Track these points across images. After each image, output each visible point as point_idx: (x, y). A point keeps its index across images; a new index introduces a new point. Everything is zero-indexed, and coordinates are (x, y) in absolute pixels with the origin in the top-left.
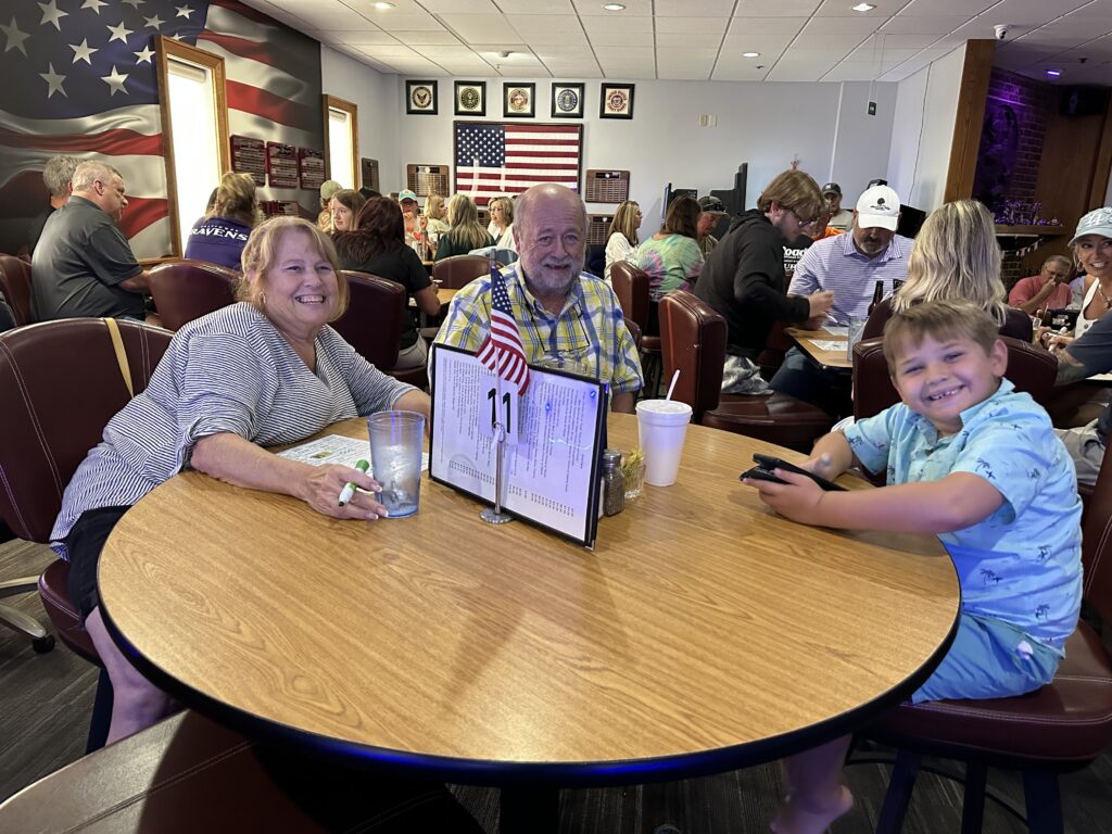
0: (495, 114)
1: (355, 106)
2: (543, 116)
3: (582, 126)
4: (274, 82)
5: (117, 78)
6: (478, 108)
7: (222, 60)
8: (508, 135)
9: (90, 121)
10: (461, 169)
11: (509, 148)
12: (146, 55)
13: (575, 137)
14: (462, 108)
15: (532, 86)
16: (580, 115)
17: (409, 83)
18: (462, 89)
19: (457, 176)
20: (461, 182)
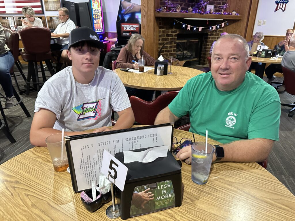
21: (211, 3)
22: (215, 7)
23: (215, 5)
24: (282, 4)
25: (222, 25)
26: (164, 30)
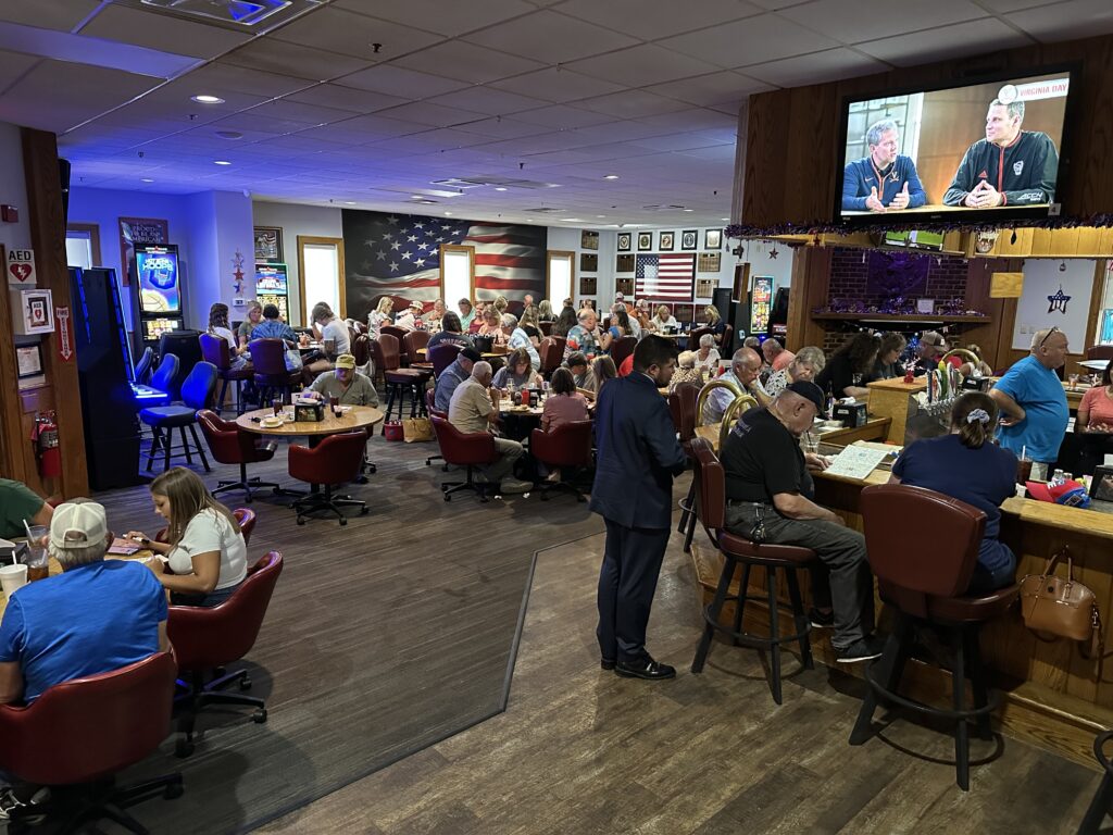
0: (656, 250)
1: (574, 253)
2: (678, 250)
3: (695, 255)
4: (509, 251)
5: (420, 262)
6: (648, 247)
7: (474, 247)
8: (661, 261)
9: (407, 277)
10: (638, 280)
11: (661, 268)
12: (435, 252)
13: (691, 260)
14: (641, 247)
15: (673, 233)
16: (695, 248)
17: (620, 235)
18: (641, 236)
19: (637, 283)
20: (638, 287)
21: (927, 298)
22: (936, 303)
23: (937, 299)
24: (1058, 301)
26: (832, 333)
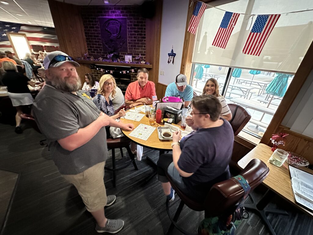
4: (45, 36)
7: (25, 34)
12: (5, 35)
21: (129, 54)
22: (133, 57)
23: (133, 55)
24: (171, 57)
25: (131, 71)
26: (94, 70)
